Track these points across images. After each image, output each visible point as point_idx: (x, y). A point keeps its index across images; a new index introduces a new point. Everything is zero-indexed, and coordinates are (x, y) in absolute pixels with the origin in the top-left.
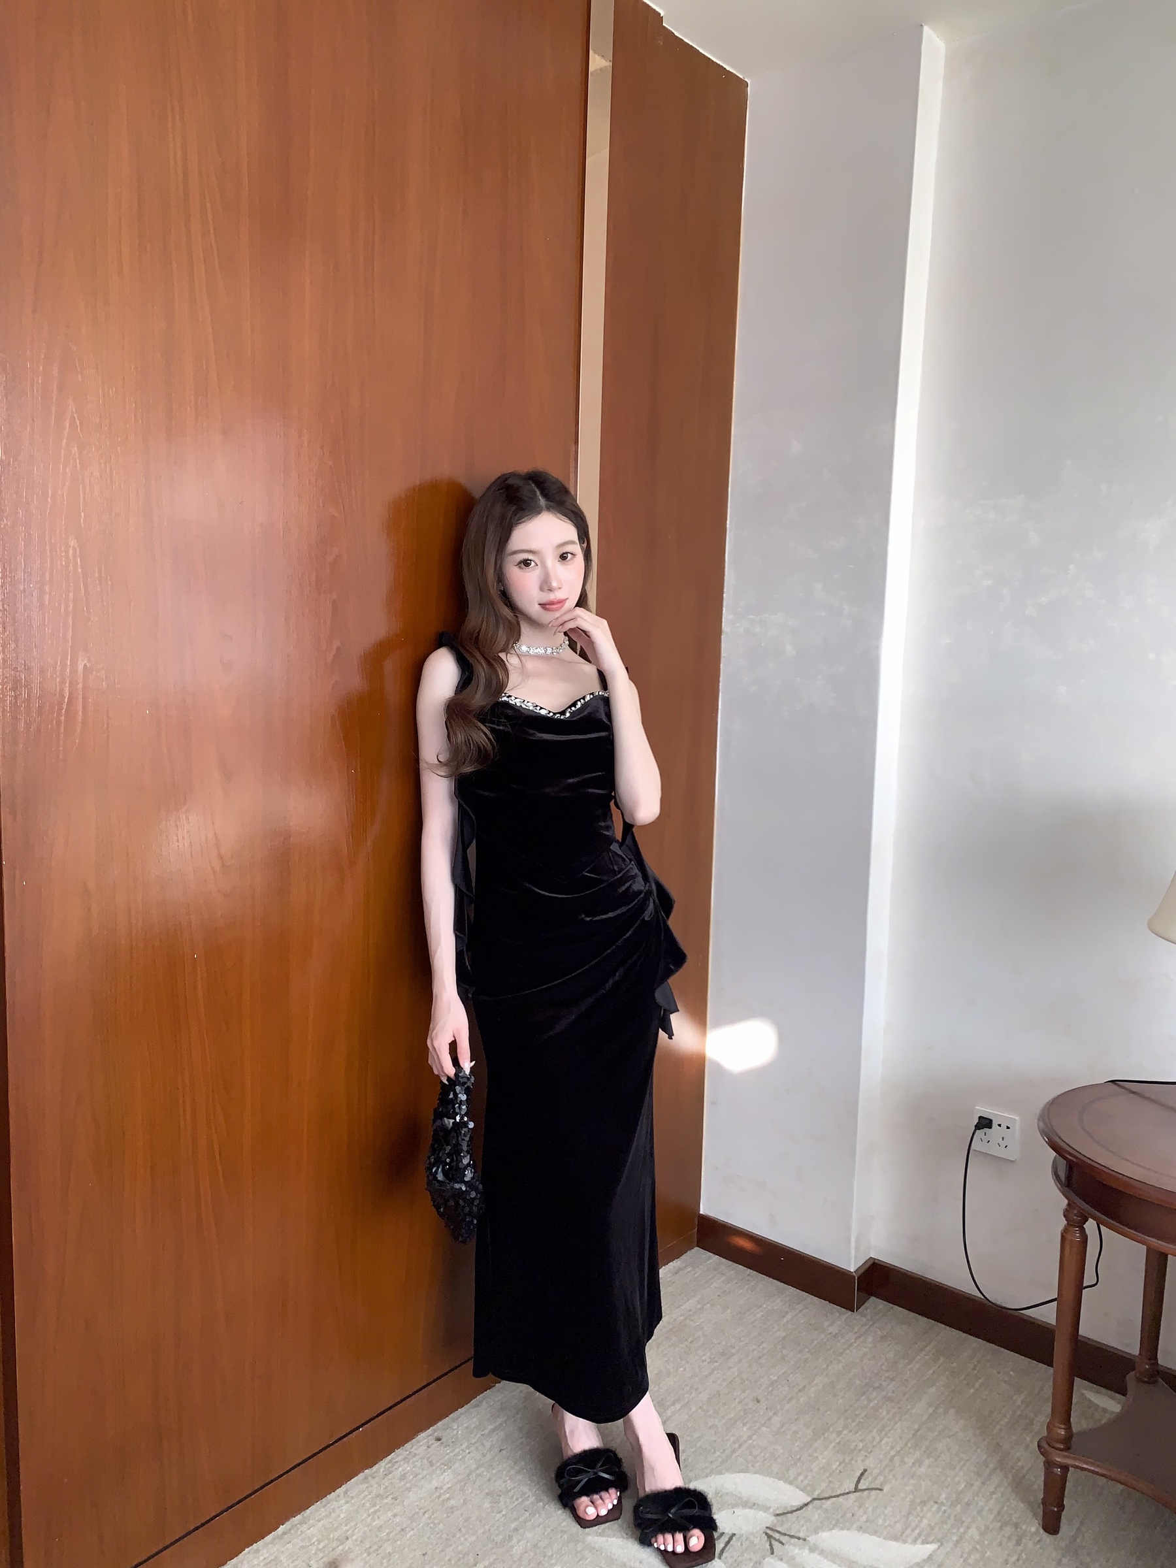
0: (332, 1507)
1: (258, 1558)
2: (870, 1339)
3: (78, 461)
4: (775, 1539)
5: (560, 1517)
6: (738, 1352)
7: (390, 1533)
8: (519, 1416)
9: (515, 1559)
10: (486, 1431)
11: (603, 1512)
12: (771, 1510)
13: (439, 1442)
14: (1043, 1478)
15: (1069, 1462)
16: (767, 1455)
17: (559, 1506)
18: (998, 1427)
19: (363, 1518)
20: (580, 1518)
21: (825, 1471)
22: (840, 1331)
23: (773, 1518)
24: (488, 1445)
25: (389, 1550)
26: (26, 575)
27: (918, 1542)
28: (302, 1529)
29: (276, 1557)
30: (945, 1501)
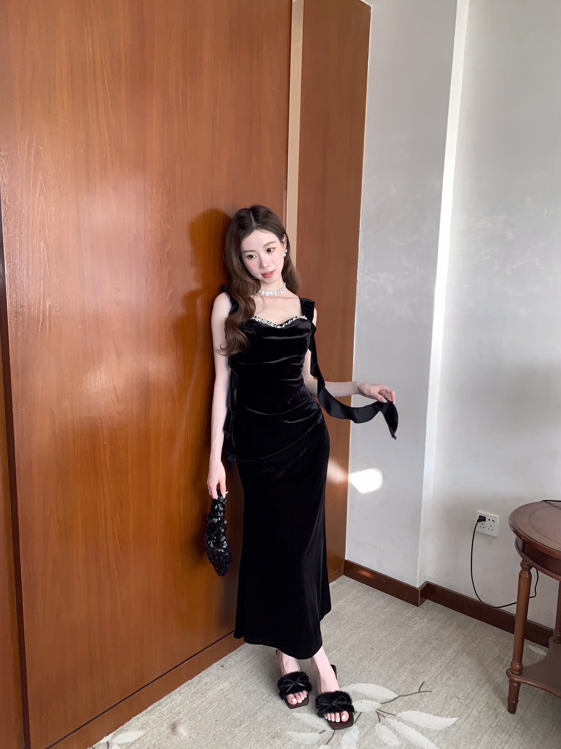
0: (173, 698)
1: (139, 722)
2: (426, 620)
3: (44, 205)
4: (381, 715)
5: (280, 703)
6: (363, 625)
7: (201, 710)
8: (260, 656)
9: (259, 723)
10: (245, 662)
11: (300, 701)
12: (379, 701)
13: (223, 668)
14: (508, 687)
15: (521, 680)
16: (377, 675)
17: (279, 698)
18: (487, 662)
19: (188, 703)
20: (289, 703)
21: (405, 682)
22: (412, 616)
23: (380, 705)
24: (245, 669)
25: (200, 718)
26: (20, 261)
27: (449, 717)
28: (159, 708)
29: (147, 722)
30: (461, 698)
